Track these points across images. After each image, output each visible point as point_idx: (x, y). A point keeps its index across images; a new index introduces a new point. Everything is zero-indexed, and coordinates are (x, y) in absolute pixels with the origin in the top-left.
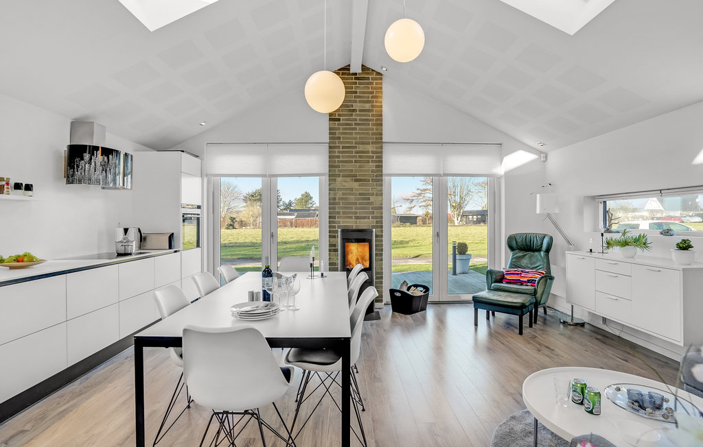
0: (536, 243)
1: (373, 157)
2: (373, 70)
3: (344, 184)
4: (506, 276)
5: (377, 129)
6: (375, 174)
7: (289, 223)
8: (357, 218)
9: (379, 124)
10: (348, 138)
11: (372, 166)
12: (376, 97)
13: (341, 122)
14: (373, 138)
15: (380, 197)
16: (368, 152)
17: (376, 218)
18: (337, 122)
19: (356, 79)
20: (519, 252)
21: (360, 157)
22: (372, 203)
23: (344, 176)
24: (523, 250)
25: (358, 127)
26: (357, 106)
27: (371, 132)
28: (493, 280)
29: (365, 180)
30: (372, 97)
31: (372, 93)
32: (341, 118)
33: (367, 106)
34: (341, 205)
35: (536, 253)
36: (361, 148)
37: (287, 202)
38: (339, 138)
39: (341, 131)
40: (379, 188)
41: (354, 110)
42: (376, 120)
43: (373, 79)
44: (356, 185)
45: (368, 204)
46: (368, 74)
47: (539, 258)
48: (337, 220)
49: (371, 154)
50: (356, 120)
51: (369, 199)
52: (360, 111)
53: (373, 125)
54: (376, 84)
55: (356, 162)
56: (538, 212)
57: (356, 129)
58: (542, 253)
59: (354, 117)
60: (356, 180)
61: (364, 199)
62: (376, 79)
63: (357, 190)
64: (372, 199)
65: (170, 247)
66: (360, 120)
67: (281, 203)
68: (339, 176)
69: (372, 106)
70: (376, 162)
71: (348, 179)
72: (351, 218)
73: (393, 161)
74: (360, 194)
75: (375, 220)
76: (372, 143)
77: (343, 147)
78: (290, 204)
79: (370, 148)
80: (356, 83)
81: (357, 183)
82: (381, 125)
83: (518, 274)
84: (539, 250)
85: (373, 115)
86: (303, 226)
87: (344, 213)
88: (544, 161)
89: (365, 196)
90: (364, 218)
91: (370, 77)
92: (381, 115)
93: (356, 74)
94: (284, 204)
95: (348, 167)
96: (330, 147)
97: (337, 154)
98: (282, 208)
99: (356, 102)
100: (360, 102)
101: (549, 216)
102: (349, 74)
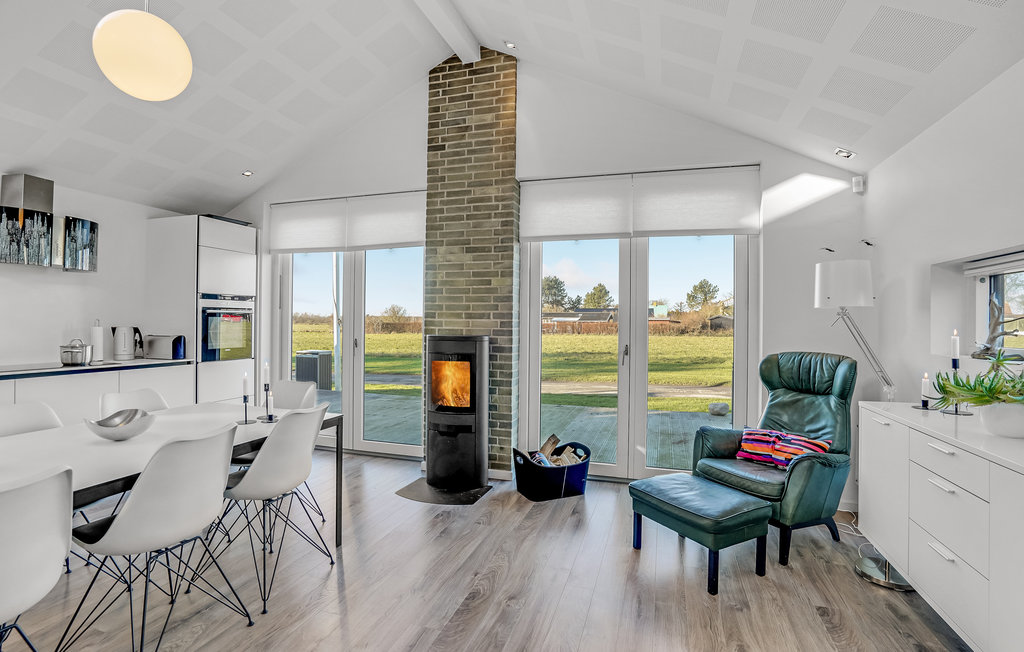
0: (820, 376)
1: (497, 207)
2: (499, 54)
3: (452, 257)
4: (746, 446)
5: (504, 158)
6: (501, 237)
7: (569, 328)
8: (469, 316)
9: (511, 147)
10: (457, 178)
11: (495, 223)
12: (505, 100)
13: (447, 150)
14: (497, 174)
15: (509, 279)
16: (489, 199)
17: (501, 316)
18: (439, 152)
19: (471, 73)
20: (786, 394)
21: (476, 208)
22: (495, 290)
23: (449, 244)
24: (794, 390)
25: (473, 156)
26: (472, 120)
27: (494, 163)
28: (706, 450)
29: (483, 250)
30: (497, 101)
31: (498, 93)
32: (447, 144)
33: (489, 118)
34: (444, 294)
35: (821, 399)
36: (478, 192)
37: (574, 299)
38: (443, 179)
39: (446, 166)
40: (506, 262)
41: (467, 128)
42: (504, 141)
43: (500, 69)
44: (468, 258)
45: (489, 291)
46: (491, 61)
47: (826, 410)
48: (437, 319)
49: (494, 203)
50: (470, 144)
51: (489, 283)
52: (478, 127)
53: (498, 150)
54: (505, 76)
55: (469, 217)
56: (817, 305)
57: (469, 160)
58: (833, 400)
59: (467, 140)
60: (469, 250)
61: (482, 283)
62: (504, 68)
63: (470, 267)
64: (495, 282)
65: (176, 355)
66: (477, 143)
67: (566, 300)
68: (441, 243)
69: (497, 117)
70: (502, 215)
71: (456, 248)
72: (459, 316)
73: (540, 214)
74: (475, 274)
75: (499, 321)
76: (497, 182)
77: (449, 194)
78: (578, 300)
79: (492, 192)
80: (471, 81)
81: (470, 255)
82: (513, 148)
83: (768, 442)
84: (827, 392)
85: (498, 133)
86: (588, 332)
87: (448, 308)
88: (861, 194)
89: (484, 278)
90: (481, 316)
91: (495, 65)
92: (513, 132)
93: (471, 65)
94: (570, 300)
95: (456, 227)
96: (429, 196)
97: (439, 207)
98: (568, 306)
99: (469, 113)
100: (478, 112)
101: (843, 313)
102: (460, 67)
